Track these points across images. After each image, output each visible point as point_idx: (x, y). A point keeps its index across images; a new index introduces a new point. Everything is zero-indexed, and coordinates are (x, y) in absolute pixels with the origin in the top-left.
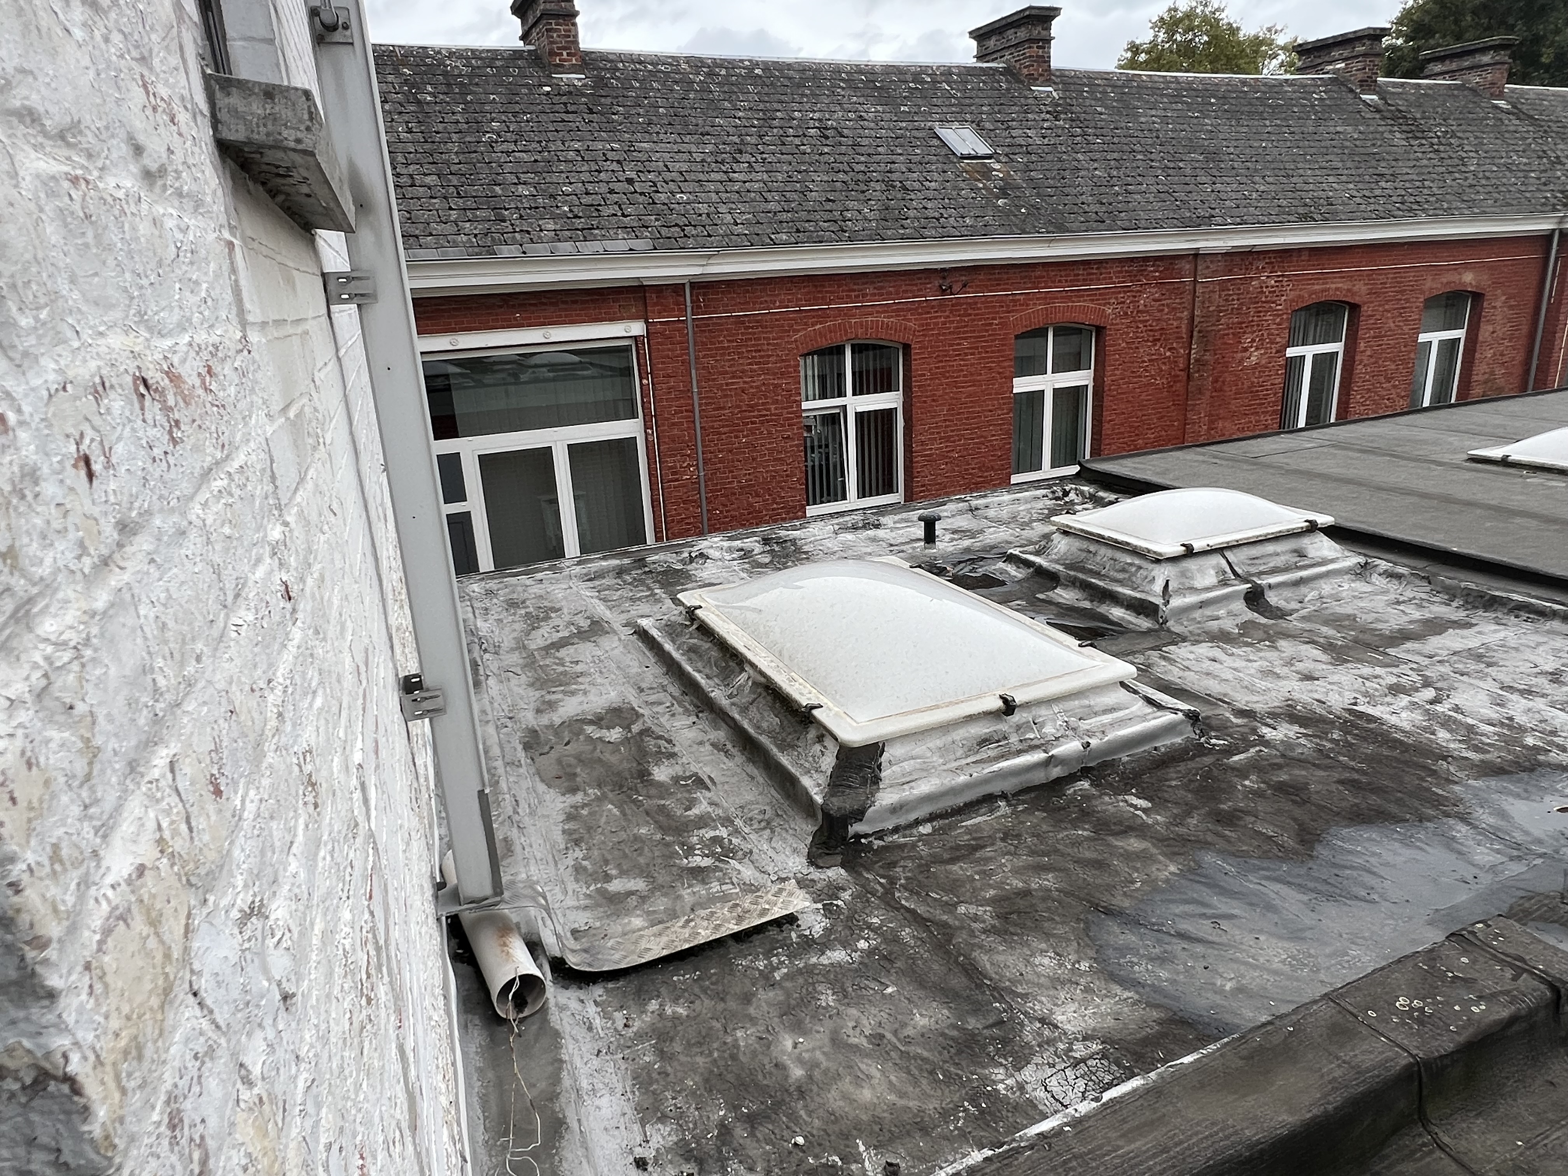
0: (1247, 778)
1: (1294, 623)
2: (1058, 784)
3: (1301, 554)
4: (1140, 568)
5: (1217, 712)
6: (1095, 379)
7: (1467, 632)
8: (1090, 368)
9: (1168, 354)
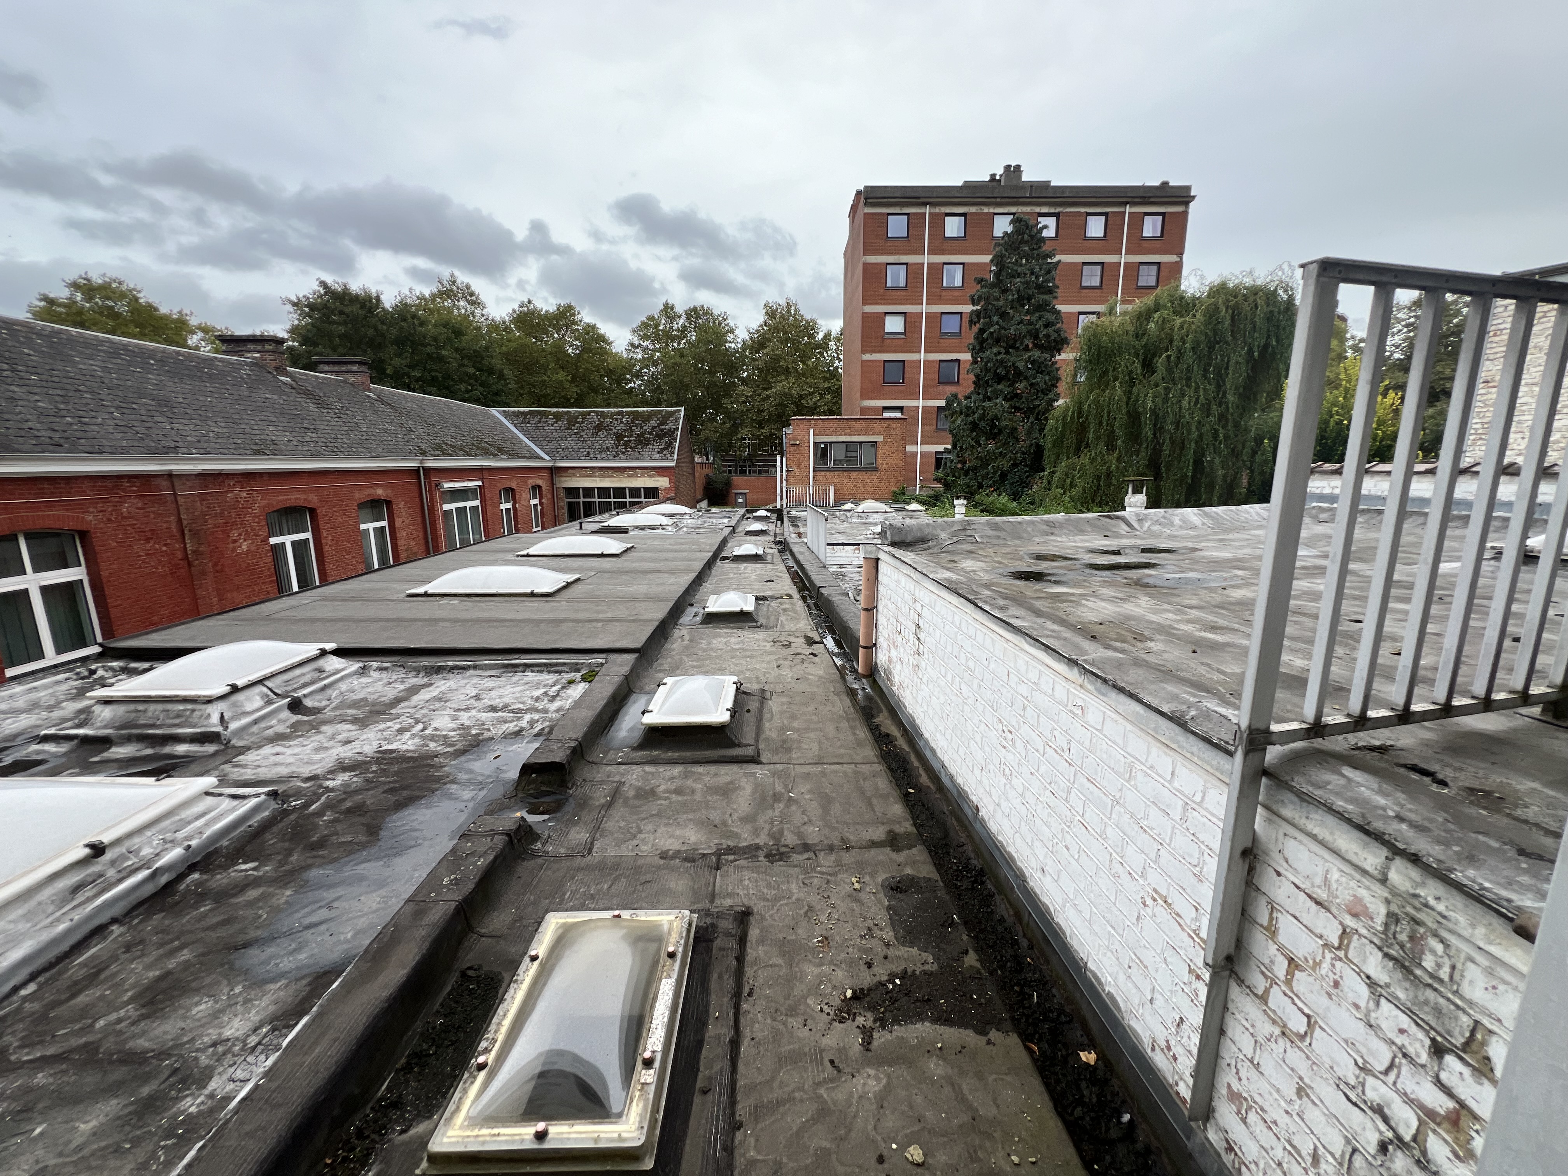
0: (324, 815)
1: (328, 713)
2: (169, 886)
3: (321, 671)
4: (193, 711)
5: (290, 785)
6: (89, 573)
7: (430, 689)
8: (80, 565)
9: (164, 548)
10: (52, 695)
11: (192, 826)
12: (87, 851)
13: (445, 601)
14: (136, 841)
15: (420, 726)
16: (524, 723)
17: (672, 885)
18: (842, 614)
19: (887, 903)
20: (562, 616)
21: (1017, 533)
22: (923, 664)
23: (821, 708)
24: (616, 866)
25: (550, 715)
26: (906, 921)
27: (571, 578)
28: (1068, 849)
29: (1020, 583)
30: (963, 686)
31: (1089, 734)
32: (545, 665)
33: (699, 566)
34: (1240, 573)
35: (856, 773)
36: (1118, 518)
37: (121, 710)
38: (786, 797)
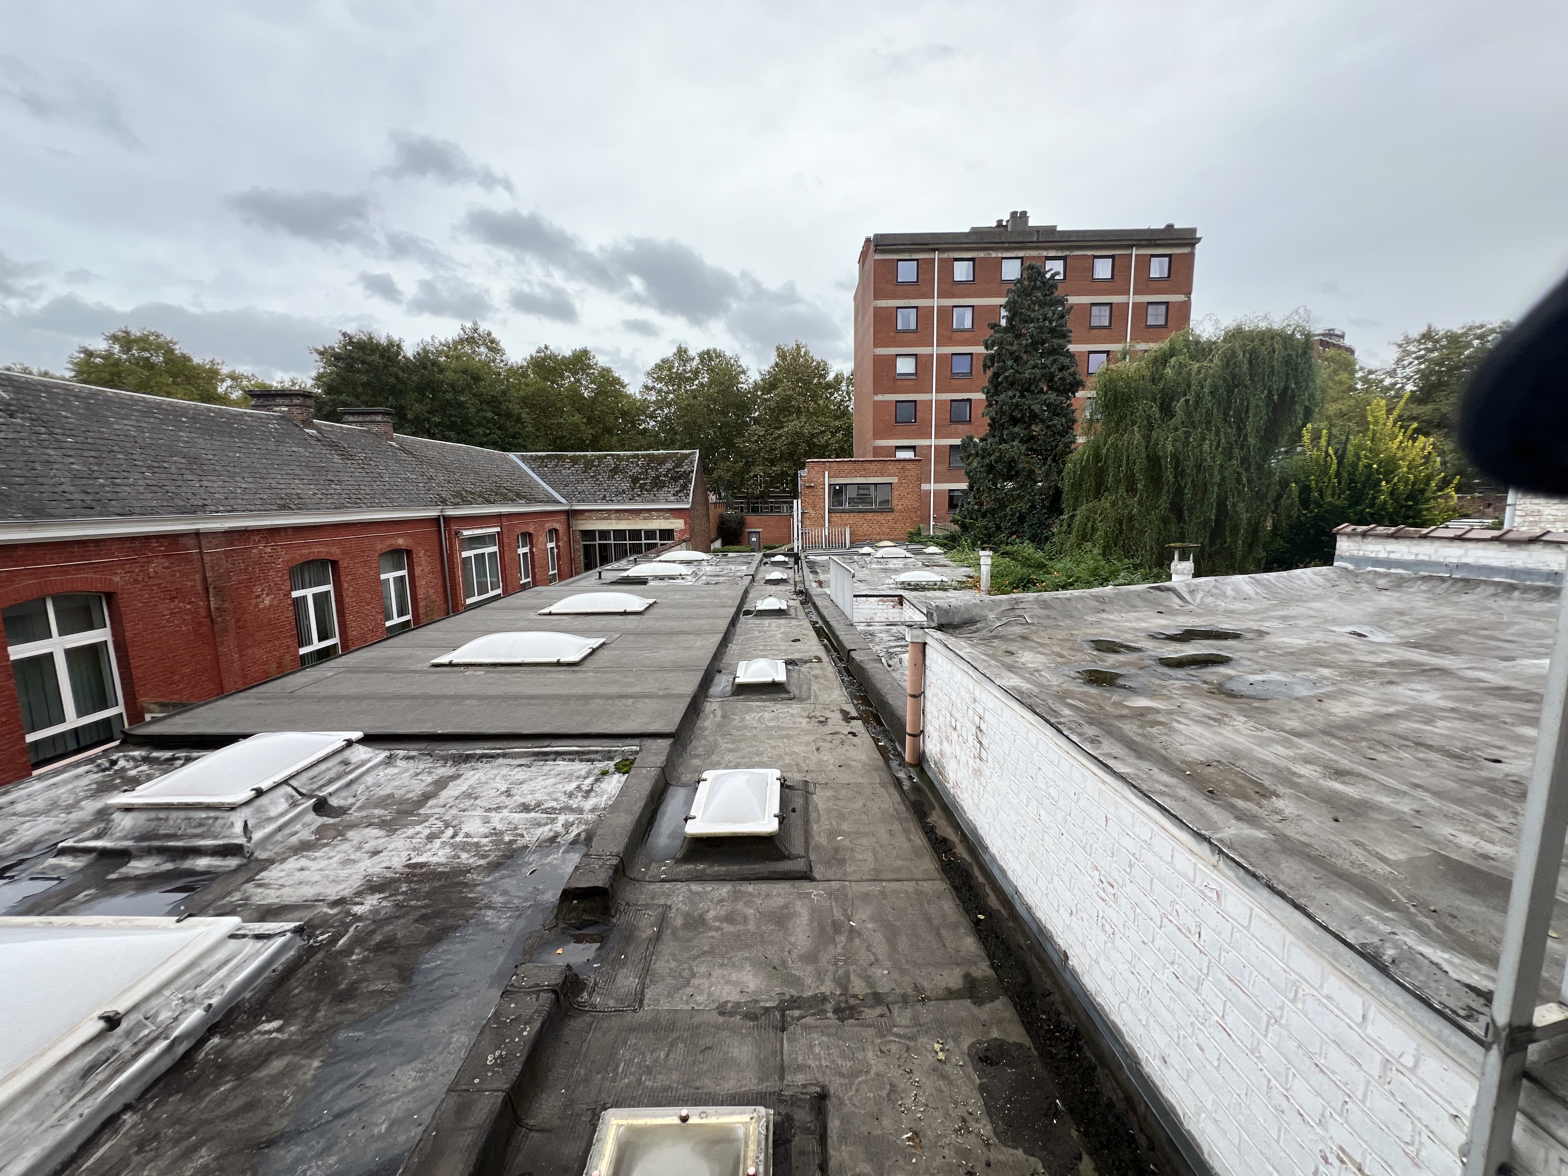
0: (352, 953)
1: (354, 815)
2: (187, 1057)
3: (346, 763)
4: (216, 818)
5: (316, 912)
6: (114, 635)
7: (459, 781)
8: (105, 626)
9: (188, 607)
10: (72, 791)
11: (214, 978)
12: (101, 1024)
13: (470, 672)
14: (155, 1002)
15: (450, 832)
16: (558, 827)
17: (735, 1052)
18: (879, 686)
19: (978, 1081)
20: (591, 691)
21: (1066, 610)
22: (987, 772)
23: (869, 803)
24: (672, 1026)
25: (585, 816)
26: (1003, 1107)
27: (596, 642)
28: (1202, 1049)
29: (1093, 690)
30: (1042, 812)
31: (1229, 926)
32: (577, 753)
33: (723, 624)
34: (1325, 672)
35: (919, 893)
36: (1168, 589)
37: (142, 817)
38: (847, 927)
